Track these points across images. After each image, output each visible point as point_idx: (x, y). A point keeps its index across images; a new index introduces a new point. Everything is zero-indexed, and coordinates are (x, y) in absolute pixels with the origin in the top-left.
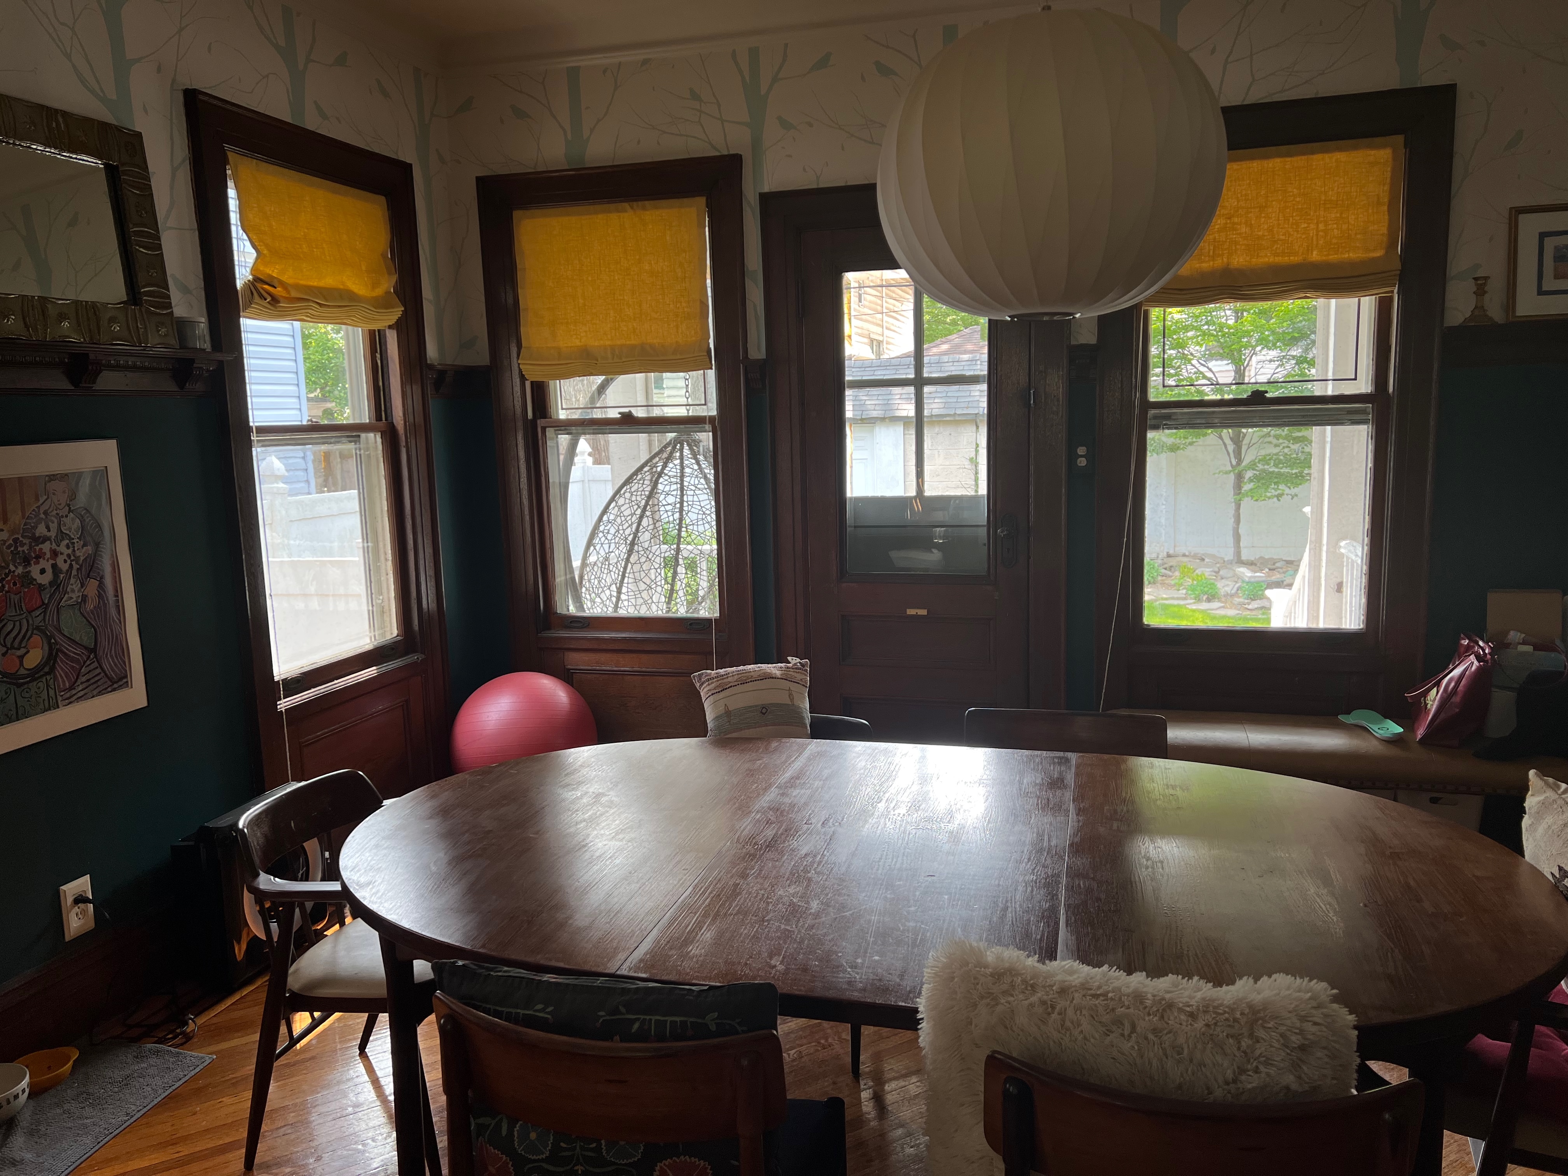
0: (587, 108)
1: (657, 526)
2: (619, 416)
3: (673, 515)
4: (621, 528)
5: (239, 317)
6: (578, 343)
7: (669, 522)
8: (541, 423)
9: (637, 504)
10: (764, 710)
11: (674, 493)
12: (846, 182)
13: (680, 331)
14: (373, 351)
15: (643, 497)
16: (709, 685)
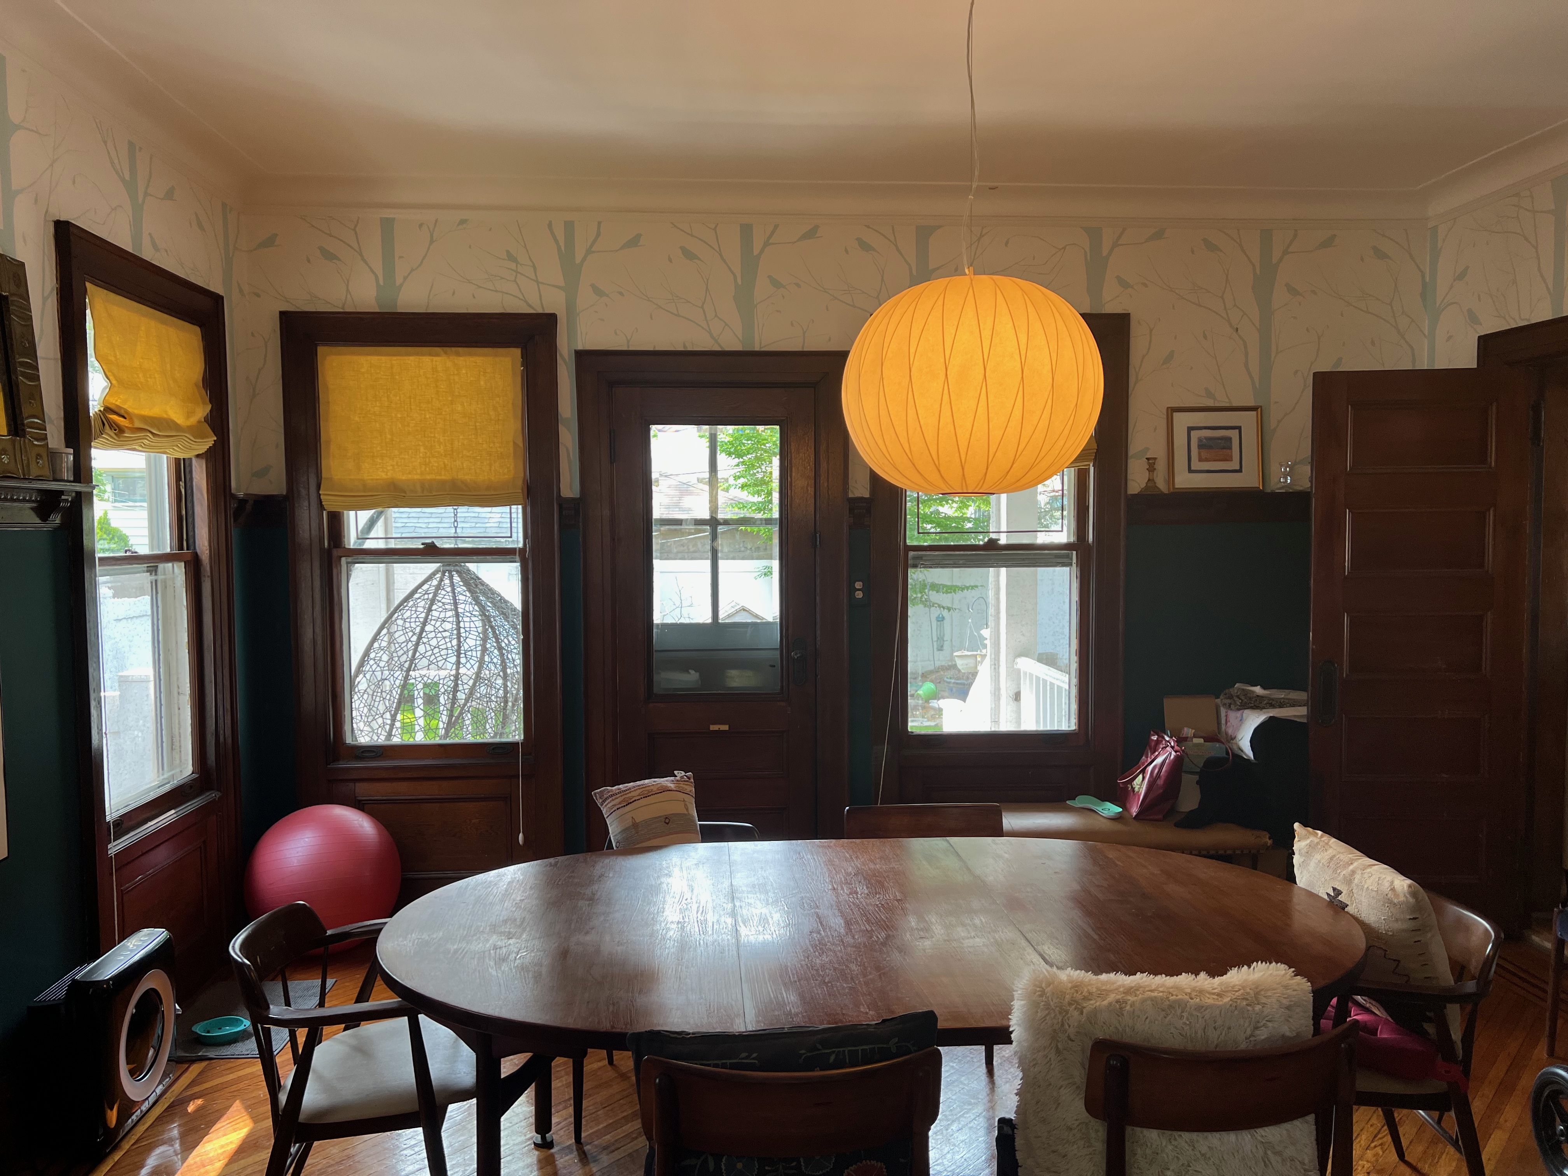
0: (401, 257)
1: (435, 652)
2: (422, 546)
3: (451, 642)
4: (395, 655)
5: (90, 447)
6: (384, 476)
7: (447, 649)
8: (336, 552)
9: (412, 631)
10: (667, 821)
11: (451, 619)
12: (654, 347)
13: (493, 468)
14: (178, 479)
15: (418, 624)
16: (613, 800)
